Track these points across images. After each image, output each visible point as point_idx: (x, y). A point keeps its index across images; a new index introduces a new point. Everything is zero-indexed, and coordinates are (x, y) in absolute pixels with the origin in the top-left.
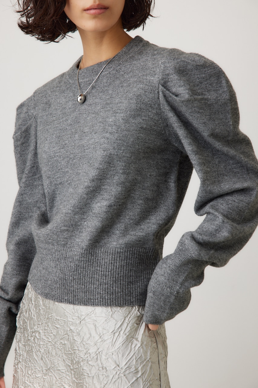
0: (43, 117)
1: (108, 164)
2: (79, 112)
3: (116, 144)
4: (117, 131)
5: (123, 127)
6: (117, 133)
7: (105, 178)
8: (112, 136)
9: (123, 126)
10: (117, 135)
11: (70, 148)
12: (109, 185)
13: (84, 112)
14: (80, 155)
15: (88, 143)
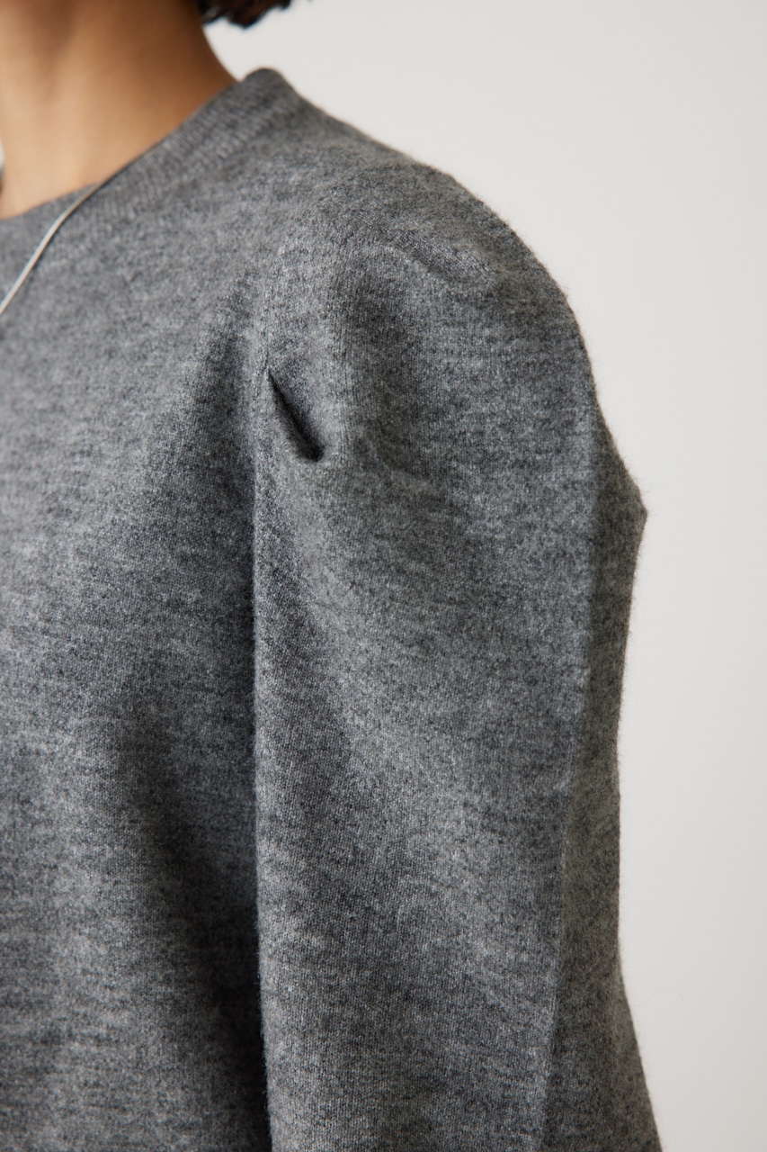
1: (17, 806)
3: (43, 694)
4: (48, 620)
5: (75, 601)
6: (45, 632)
7: (9, 885)
8: (24, 649)
9: (76, 591)
10: (44, 644)
12: (32, 922)
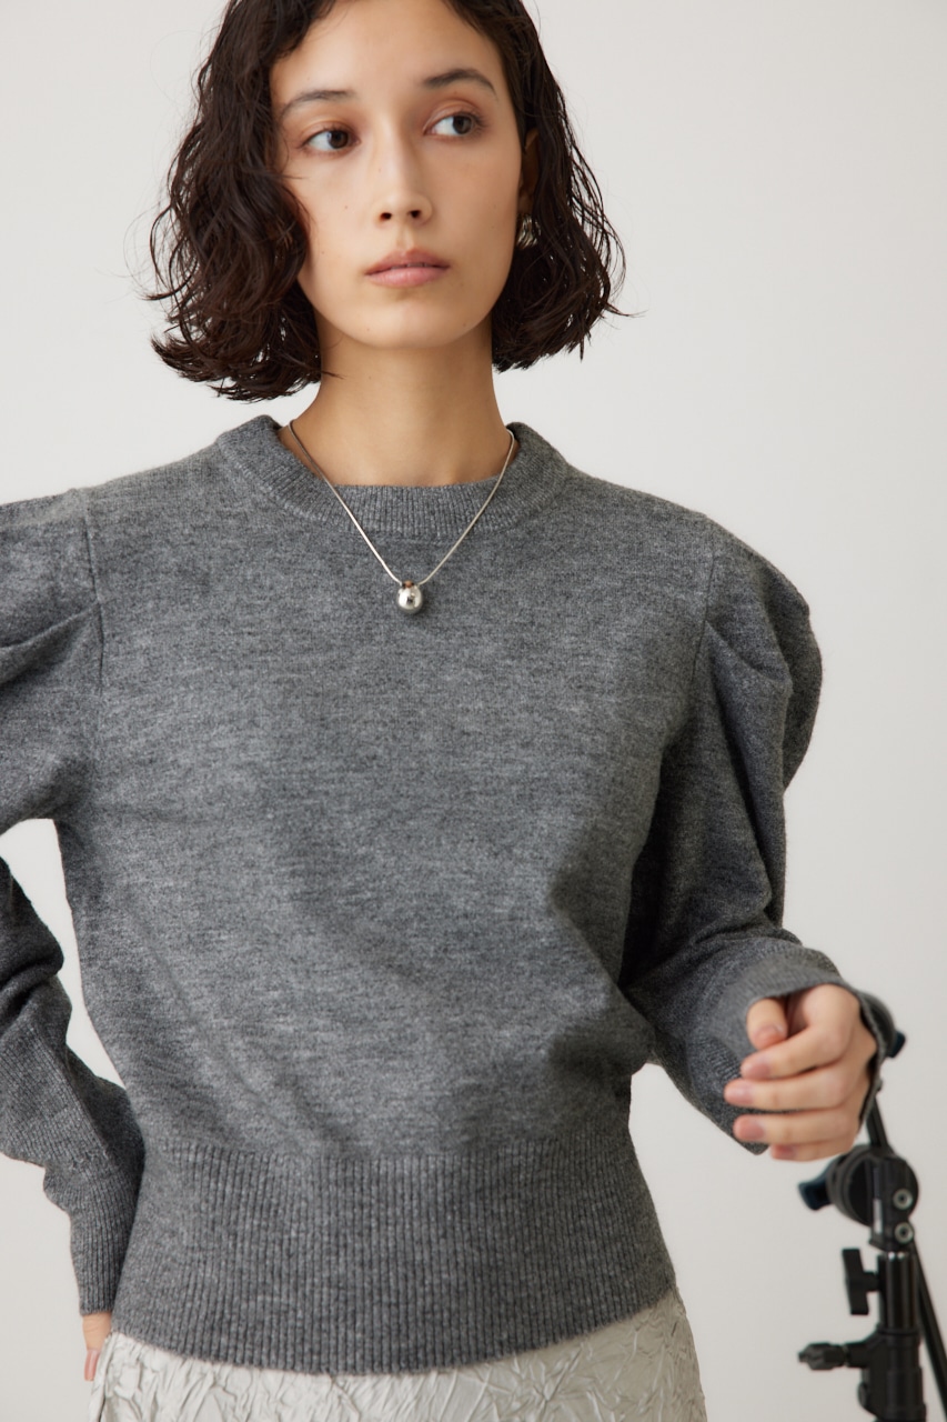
0: (186, 629)
2: (393, 648)
11: (398, 776)
13: (418, 652)
14: (446, 807)
15: (489, 773)
